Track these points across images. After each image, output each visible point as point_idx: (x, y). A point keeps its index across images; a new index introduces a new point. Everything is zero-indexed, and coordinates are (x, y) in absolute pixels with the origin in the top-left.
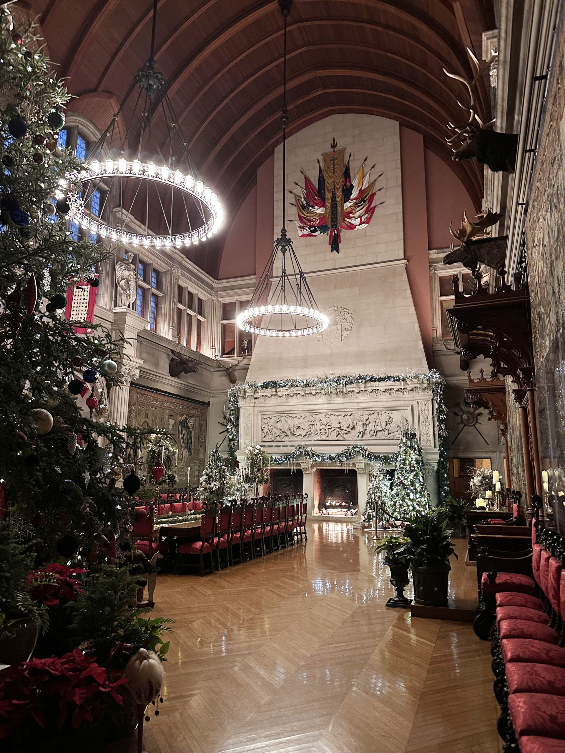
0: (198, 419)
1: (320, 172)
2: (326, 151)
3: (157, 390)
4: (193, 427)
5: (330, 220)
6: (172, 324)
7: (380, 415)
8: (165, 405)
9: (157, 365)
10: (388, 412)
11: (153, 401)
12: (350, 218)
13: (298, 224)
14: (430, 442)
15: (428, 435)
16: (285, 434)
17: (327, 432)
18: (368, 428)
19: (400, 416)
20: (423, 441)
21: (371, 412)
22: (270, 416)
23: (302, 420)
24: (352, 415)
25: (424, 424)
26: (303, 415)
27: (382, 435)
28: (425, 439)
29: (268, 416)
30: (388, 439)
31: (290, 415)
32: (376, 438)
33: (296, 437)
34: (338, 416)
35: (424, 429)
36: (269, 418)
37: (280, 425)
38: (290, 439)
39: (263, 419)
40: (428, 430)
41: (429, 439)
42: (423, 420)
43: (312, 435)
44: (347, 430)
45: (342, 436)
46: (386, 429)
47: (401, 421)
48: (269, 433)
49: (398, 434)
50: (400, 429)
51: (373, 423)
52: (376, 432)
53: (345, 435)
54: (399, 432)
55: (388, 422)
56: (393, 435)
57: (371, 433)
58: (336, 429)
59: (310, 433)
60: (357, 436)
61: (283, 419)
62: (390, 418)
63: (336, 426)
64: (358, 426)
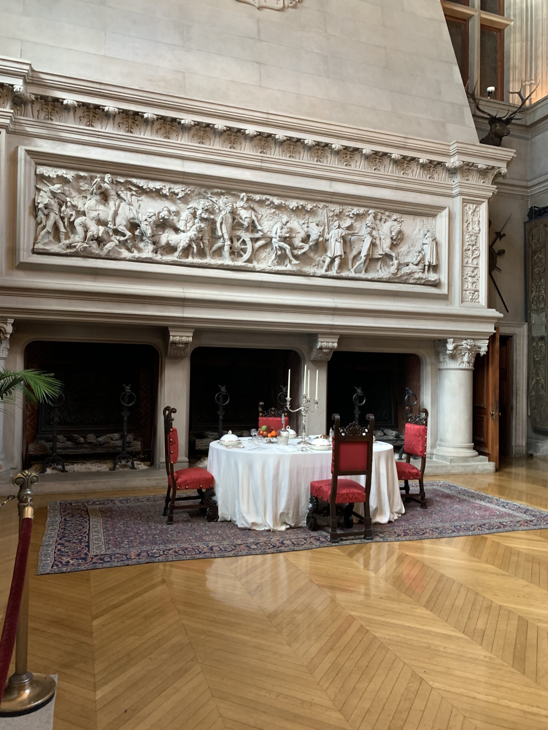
10: (395, 217)
14: (479, 295)
15: (475, 280)
16: (116, 239)
17: (247, 248)
18: (348, 251)
19: (417, 229)
20: (466, 290)
21: (362, 210)
22: (70, 175)
23: (174, 202)
24: (312, 212)
25: (470, 252)
26: (178, 189)
27: (380, 271)
28: (470, 287)
29: (61, 172)
30: (396, 281)
31: (134, 181)
32: (369, 276)
33: (155, 251)
34: (279, 207)
35: (470, 265)
36: (63, 180)
37: (101, 207)
38: (136, 254)
39: (41, 178)
40: (476, 268)
41: (477, 289)
42: (468, 244)
43: (207, 249)
44: (303, 248)
45: (290, 261)
46: (392, 256)
47: (425, 241)
48: (62, 229)
49: (421, 269)
50: (423, 258)
51: (364, 237)
52: (368, 261)
53: (294, 262)
54: (421, 266)
55: (395, 240)
56: (407, 271)
57: (358, 263)
58: (274, 242)
59: (202, 245)
60: (325, 267)
61: (113, 193)
62: (400, 232)
63: (273, 235)
64: (327, 240)
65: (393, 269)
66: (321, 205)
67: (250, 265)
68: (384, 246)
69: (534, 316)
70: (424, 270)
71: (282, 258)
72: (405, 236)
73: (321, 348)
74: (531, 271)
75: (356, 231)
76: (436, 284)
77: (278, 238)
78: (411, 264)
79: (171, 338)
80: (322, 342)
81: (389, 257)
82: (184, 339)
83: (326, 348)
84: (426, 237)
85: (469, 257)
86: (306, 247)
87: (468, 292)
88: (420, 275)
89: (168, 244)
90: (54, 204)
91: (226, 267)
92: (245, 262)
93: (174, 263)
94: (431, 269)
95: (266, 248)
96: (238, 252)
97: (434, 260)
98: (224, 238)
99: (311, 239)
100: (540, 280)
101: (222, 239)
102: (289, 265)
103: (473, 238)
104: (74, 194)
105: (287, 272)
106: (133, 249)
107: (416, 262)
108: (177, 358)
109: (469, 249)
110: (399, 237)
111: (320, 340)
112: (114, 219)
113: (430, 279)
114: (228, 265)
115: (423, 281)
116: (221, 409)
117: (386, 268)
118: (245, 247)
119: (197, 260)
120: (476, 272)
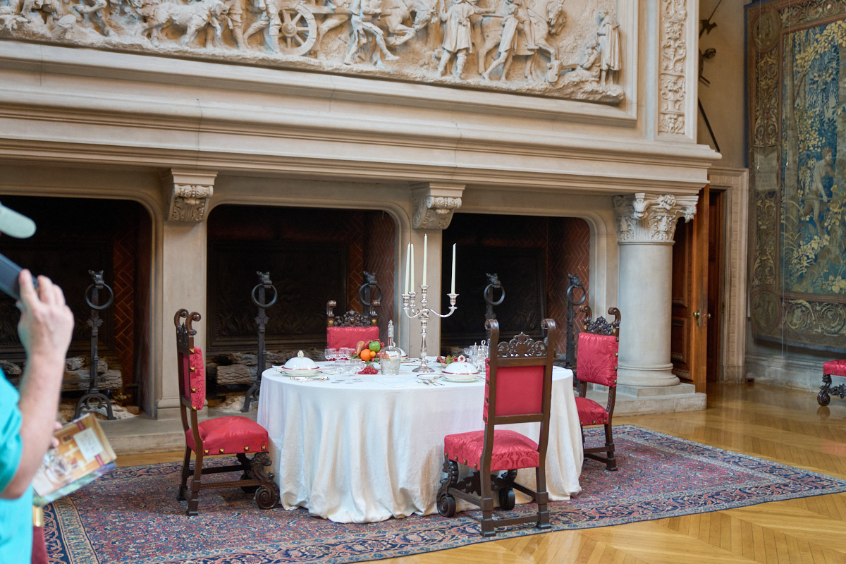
14: (684, 122)
15: (678, 96)
17: (308, 31)
18: (478, 40)
19: (588, 9)
20: (664, 114)
25: (670, 52)
27: (529, 77)
28: (670, 108)
30: (556, 94)
32: (513, 86)
33: (147, 33)
35: (670, 72)
40: (680, 77)
41: (682, 111)
42: (667, 37)
43: (239, 32)
44: (404, 34)
45: (383, 56)
46: (549, 53)
47: (602, 30)
49: (595, 77)
50: (598, 59)
51: (504, 19)
52: (510, 60)
53: (390, 56)
54: (595, 71)
55: (553, 26)
56: (574, 80)
57: (495, 63)
58: (356, 22)
59: (230, 23)
60: (441, 69)
62: (561, 14)
63: (354, 9)
64: (443, 22)
65: (551, 75)
67: (312, 61)
68: (537, 37)
69: (759, 158)
70: (600, 78)
71: (368, 48)
72: (569, 20)
73: (434, 208)
74: (754, 85)
75: (492, 9)
76: (617, 103)
77: (362, 16)
78: (579, 68)
79: (177, 189)
80: (436, 197)
81: (543, 53)
82: (201, 191)
83: (443, 207)
84: (603, 23)
85: (669, 59)
86: (410, 33)
87: (667, 117)
88: (594, 86)
89: (171, 22)
91: (272, 64)
92: (305, 55)
93: (181, 54)
94: (611, 78)
95: (341, 32)
96: (292, 38)
97: (617, 63)
98: (268, 13)
99: (417, 19)
100: (770, 100)
101: (265, 14)
102: (380, 62)
103: (676, 27)
105: (378, 75)
106: (108, 28)
107: (588, 65)
108: (185, 224)
109: (669, 46)
110: (560, 21)
111: (433, 193)
113: (609, 93)
114: (274, 61)
115: (598, 97)
116: (262, 313)
117: (539, 72)
118: (305, 29)
119: (221, 51)
120: (680, 83)
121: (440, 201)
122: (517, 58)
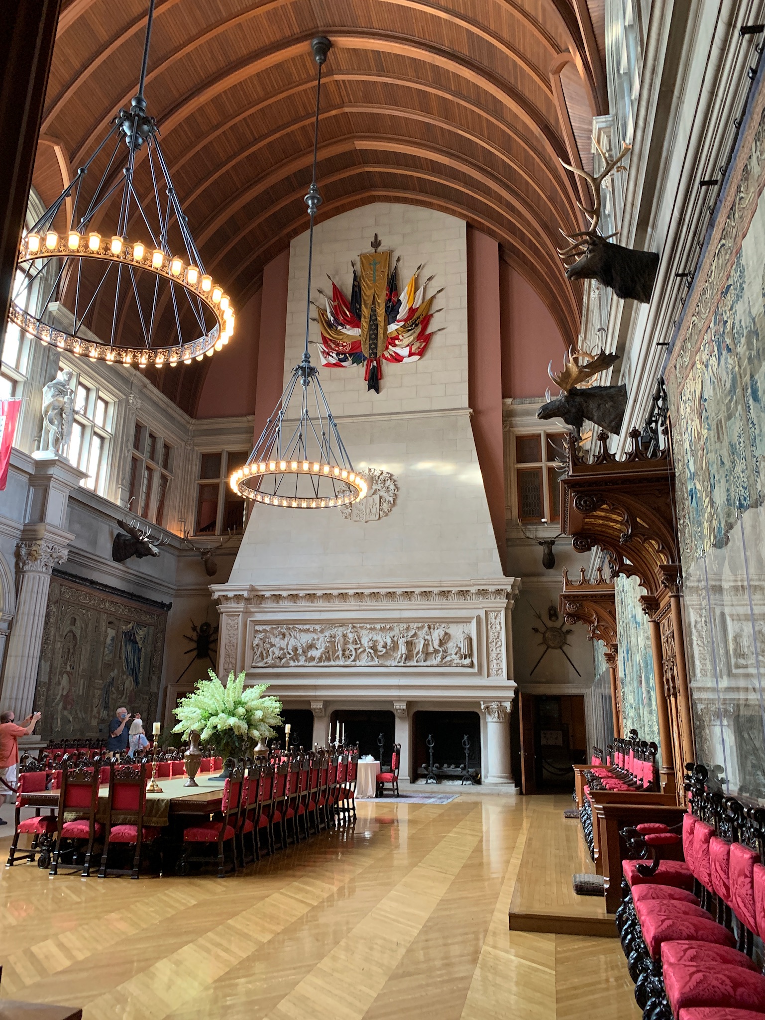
0: (152, 629)
1: (355, 278)
2: (365, 251)
3: (92, 582)
4: (144, 642)
5: (367, 346)
6: (122, 480)
7: (432, 630)
8: (102, 606)
9: (94, 542)
10: (443, 626)
11: (85, 599)
12: (395, 345)
13: (321, 347)
14: (500, 672)
15: (499, 661)
16: (288, 656)
17: (352, 654)
18: (413, 649)
19: (459, 632)
20: (491, 669)
21: (420, 625)
22: (268, 628)
23: (316, 633)
24: (391, 629)
25: (494, 644)
26: (318, 627)
27: (432, 660)
28: (495, 666)
29: (265, 627)
30: (442, 665)
31: (297, 626)
32: (425, 664)
33: (306, 661)
34: (371, 629)
35: (493, 652)
36: (265, 631)
37: (282, 641)
38: (296, 663)
39: (257, 631)
40: (499, 653)
41: (499, 667)
42: (492, 638)
43: (330, 657)
44: (382, 652)
47: (461, 640)
48: (265, 655)
49: (458, 657)
50: (459, 651)
51: (421, 640)
52: (424, 655)
54: (458, 655)
55: (442, 640)
56: (449, 659)
57: (419, 656)
58: (367, 649)
59: (328, 655)
60: (397, 661)
61: (287, 634)
62: (446, 634)
63: (366, 645)
64: (399, 645)
65: (439, 659)
66: (395, 625)
67: (353, 663)
68: (436, 643)
70: (462, 657)
71: (371, 657)
72: (452, 637)
75: (419, 637)
76: (470, 666)
77: (369, 647)
79: (313, 706)
81: (438, 651)
82: (318, 707)
83: (402, 709)
85: (493, 647)
86: (384, 651)
87: (493, 670)
88: (458, 661)
89: (311, 656)
90: (261, 643)
91: (339, 666)
92: (350, 662)
93: (314, 666)
94: (468, 657)
95: (365, 652)
96: (347, 657)
99: (388, 645)
101: (339, 651)
103: (496, 634)
104: (271, 636)
105: (374, 666)
106: (296, 660)
107: (455, 653)
108: (319, 716)
109: (493, 642)
110: (446, 637)
111: (395, 704)
112: (287, 646)
113: (464, 663)
114: (342, 665)
115: (461, 665)
119: (326, 664)
120: (499, 656)
121: (398, 707)
122: (427, 655)
